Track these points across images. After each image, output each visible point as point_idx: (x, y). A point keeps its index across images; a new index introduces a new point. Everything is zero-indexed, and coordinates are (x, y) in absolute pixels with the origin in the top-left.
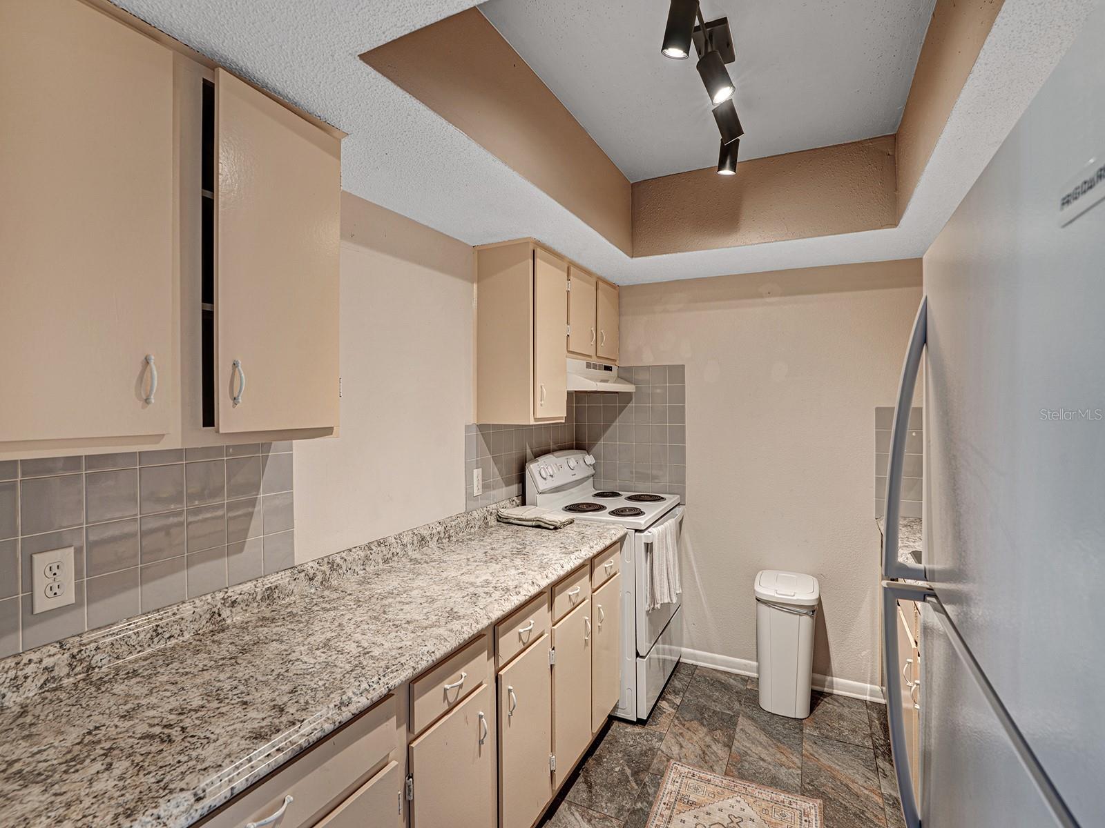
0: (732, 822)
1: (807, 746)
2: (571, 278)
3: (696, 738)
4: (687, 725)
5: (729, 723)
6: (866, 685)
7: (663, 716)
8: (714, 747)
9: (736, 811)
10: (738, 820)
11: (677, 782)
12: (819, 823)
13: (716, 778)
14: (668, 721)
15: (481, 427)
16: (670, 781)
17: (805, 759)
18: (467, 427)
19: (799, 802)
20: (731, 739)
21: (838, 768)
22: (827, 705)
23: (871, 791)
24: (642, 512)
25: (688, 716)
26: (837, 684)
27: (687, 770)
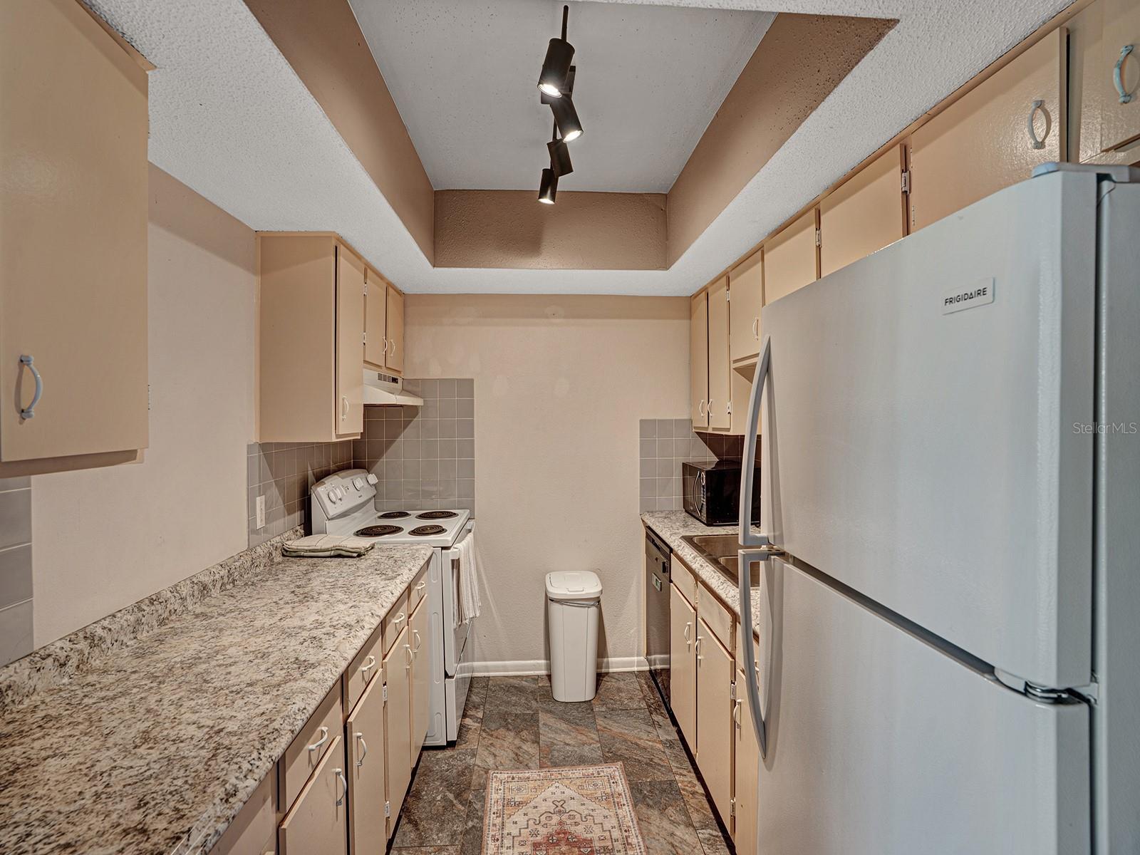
0: (557, 806)
1: (600, 721)
2: (368, 281)
3: (506, 744)
4: (495, 734)
5: (531, 722)
6: (633, 658)
7: (470, 732)
8: (525, 747)
9: (558, 796)
10: (561, 803)
11: (500, 789)
12: (623, 780)
13: (533, 774)
14: (476, 736)
15: (264, 447)
16: (493, 791)
17: (600, 733)
18: (249, 446)
19: (605, 770)
20: (537, 735)
21: (626, 731)
22: (607, 683)
23: (653, 742)
24: (443, 530)
25: (493, 726)
26: (612, 663)
27: (506, 775)
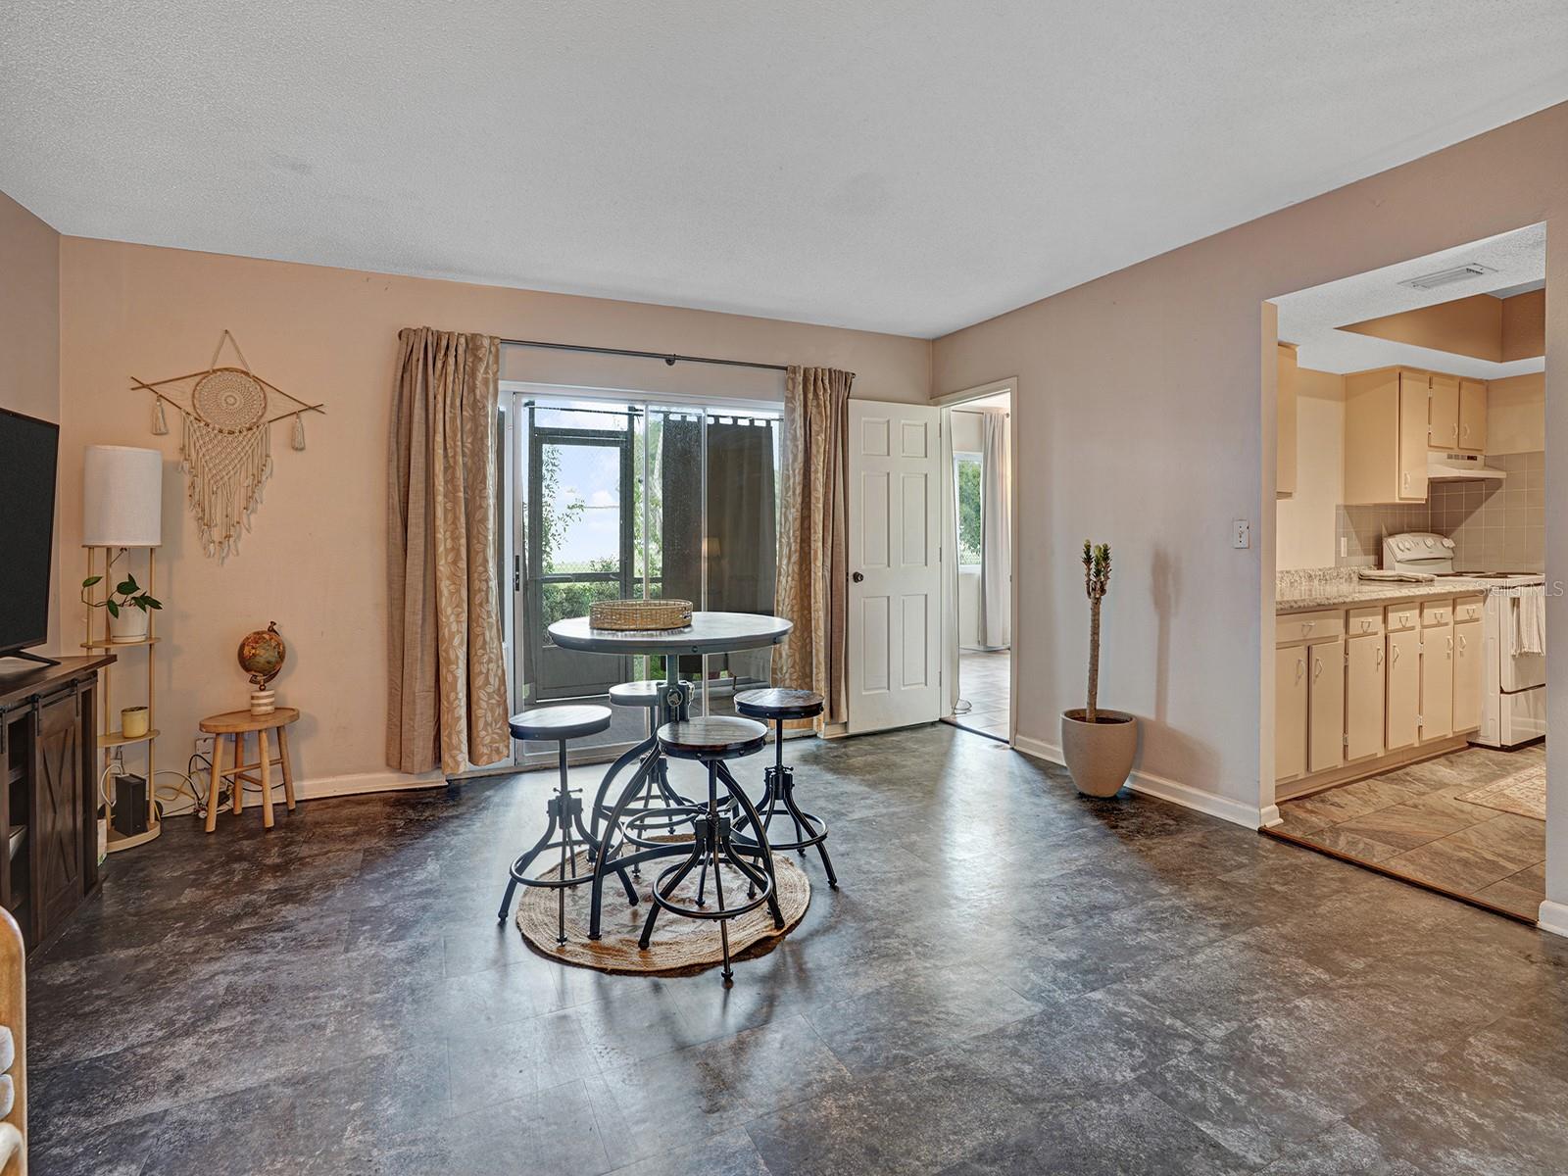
2: (1433, 386)
15: (1346, 507)
18: (1337, 507)
